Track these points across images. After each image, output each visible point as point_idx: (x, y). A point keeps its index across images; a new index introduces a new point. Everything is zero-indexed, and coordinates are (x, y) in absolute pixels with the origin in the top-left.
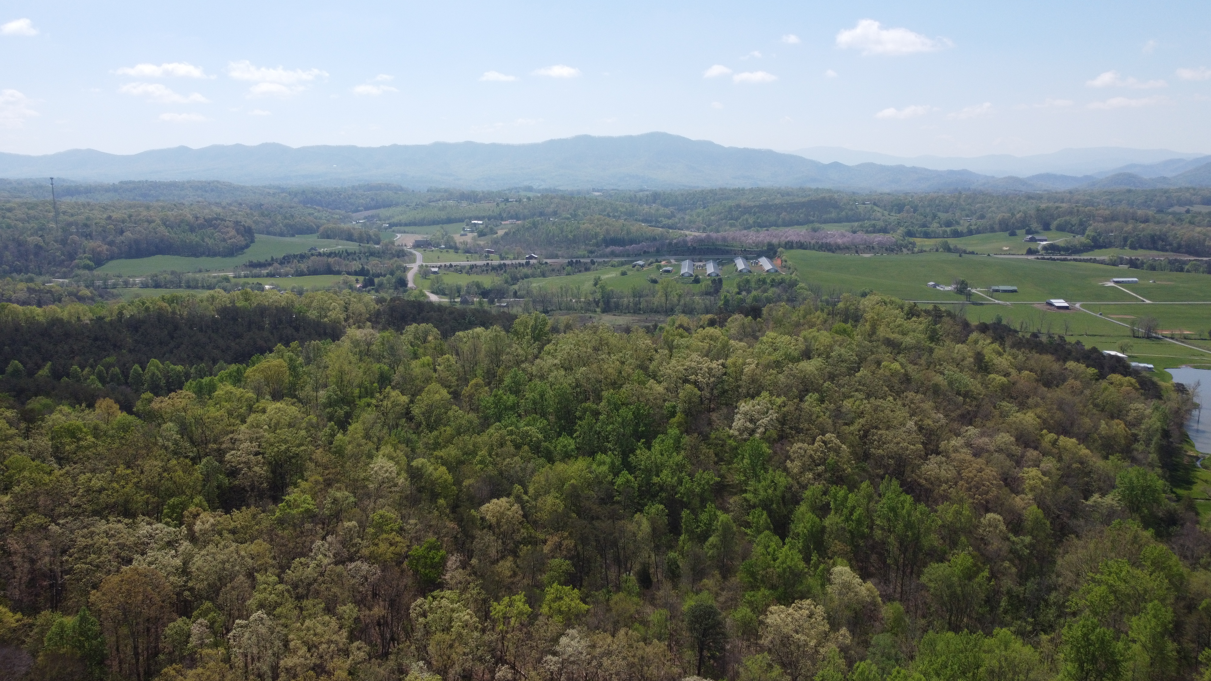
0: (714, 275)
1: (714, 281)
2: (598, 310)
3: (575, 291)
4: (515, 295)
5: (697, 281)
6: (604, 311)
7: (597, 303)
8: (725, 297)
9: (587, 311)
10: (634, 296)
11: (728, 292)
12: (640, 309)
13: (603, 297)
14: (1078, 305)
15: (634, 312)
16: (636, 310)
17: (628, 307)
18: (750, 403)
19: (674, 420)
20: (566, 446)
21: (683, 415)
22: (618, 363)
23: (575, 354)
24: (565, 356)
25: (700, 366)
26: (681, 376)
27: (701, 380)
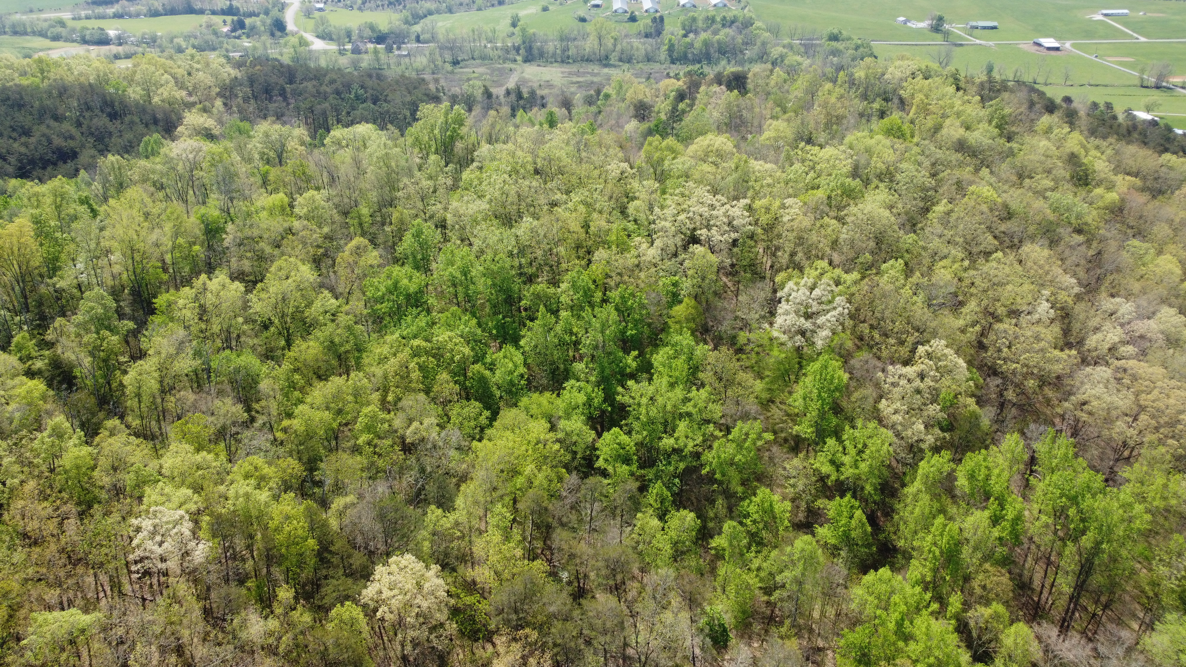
0: (652, 11)
1: (654, 20)
2: (519, 58)
3: (490, 34)
4: (418, 40)
5: (633, 19)
6: (526, 60)
7: (517, 49)
8: (670, 40)
9: (505, 60)
10: (562, 40)
11: (672, 34)
12: (568, 57)
13: (524, 42)
14: (1068, 45)
15: (563, 62)
16: (564, 59)
17: (554, 55)
18: (803, 282)
19: (679, 310)
20: (511, 373)
21: (693, 301)
22: (582, 208)
23: (513, 190)
24: (497, 194)
25: (715, 213)
26: (684, 230)
27: (716, 236)
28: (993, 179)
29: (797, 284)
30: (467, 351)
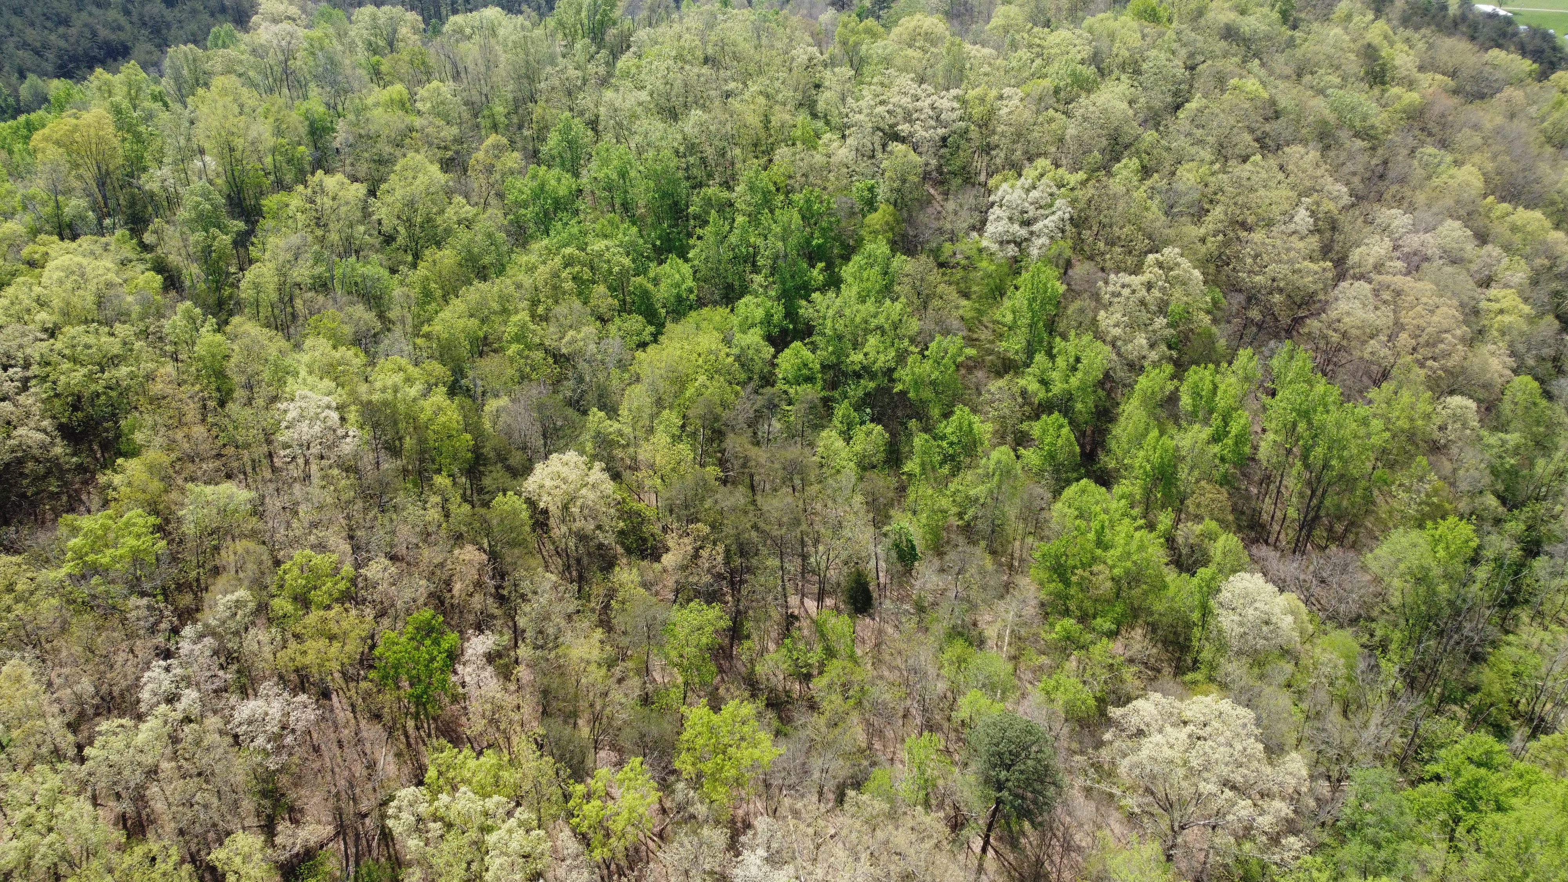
18: (1019, 183)
19: (875, 219)
20: (677, 285)
21: (891, 207)
22: (762, 100)
23: (678, 79)
24: (659, 83)
25: (919, 104)
26: (882, 125)
27: (920, 132)
28: (1263, 72)
29: (1012, 187)
30: (627, 262)
